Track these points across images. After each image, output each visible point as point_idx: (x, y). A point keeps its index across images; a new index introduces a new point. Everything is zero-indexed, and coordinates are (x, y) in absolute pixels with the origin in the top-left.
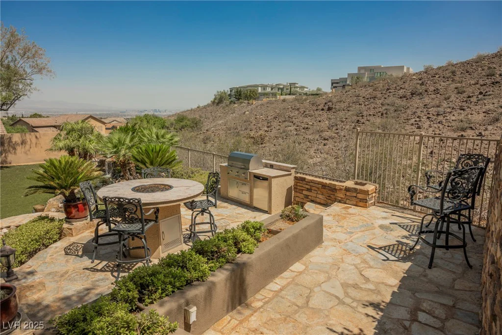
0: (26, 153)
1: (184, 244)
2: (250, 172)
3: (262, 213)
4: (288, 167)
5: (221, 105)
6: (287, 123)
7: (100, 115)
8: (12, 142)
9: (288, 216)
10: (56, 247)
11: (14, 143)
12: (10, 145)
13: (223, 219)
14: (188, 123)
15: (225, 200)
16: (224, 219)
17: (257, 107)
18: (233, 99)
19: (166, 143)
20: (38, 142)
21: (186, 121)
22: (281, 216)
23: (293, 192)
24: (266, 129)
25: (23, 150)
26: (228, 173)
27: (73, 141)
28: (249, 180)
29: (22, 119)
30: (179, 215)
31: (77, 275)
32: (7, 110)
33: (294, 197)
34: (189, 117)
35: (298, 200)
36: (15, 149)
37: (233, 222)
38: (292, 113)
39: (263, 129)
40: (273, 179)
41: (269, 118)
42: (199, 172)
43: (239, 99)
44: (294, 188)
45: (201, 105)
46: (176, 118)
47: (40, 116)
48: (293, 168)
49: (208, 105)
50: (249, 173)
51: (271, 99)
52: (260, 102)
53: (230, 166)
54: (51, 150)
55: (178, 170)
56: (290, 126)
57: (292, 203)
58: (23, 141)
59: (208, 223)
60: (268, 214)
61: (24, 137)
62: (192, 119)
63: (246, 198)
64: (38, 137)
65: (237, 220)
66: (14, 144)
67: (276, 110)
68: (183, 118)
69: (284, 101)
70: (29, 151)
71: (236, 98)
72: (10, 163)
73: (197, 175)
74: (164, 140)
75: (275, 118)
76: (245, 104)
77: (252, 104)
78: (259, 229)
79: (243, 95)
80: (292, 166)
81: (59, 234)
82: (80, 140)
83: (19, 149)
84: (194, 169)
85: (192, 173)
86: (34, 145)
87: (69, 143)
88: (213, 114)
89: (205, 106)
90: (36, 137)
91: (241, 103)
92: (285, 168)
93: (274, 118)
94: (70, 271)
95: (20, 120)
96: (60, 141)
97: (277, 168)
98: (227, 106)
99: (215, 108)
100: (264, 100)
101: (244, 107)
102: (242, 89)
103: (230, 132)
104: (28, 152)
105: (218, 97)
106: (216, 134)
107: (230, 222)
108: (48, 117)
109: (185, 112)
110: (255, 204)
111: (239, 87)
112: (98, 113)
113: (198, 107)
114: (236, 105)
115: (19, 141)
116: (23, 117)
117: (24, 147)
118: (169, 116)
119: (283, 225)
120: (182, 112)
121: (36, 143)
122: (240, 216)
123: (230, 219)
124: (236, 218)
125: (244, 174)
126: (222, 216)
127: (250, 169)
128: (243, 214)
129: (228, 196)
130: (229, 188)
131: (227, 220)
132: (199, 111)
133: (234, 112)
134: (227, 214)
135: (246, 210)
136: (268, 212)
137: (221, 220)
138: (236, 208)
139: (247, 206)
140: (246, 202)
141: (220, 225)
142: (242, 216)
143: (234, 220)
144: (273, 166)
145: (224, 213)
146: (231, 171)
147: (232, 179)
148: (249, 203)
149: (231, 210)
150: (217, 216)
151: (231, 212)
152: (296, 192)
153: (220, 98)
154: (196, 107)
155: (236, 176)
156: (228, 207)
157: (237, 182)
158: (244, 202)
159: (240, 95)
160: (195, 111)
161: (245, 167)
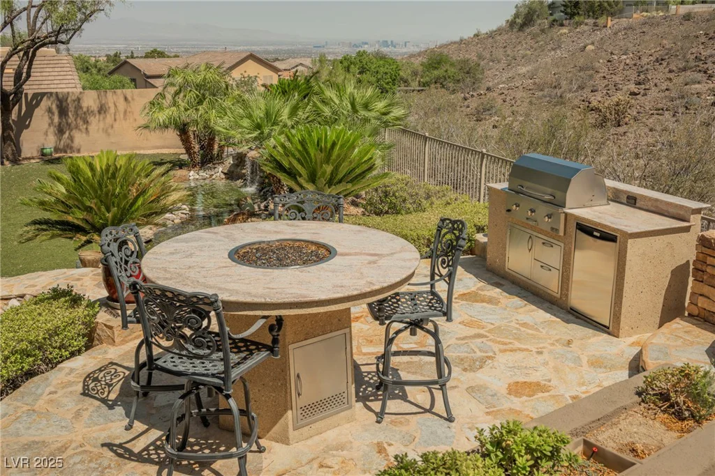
0: (106, 131)
1: (360, 405)
2: (566, 214)
3: (591, 331)
4: (682, 207)
5: (528, 30)
6: (689, 75)
7: (275, 52)
8: (81, 108)
9: (664, 397)
10: (72, 370)
11: (85, 109)
12: (77, 115)
13: (479, 336)
14: (452, 70)
15: (496, 279)
16: (483, 336)
17: (616, 34)
18: (558, 15)
19: (373, 121)
20: (129, 109)
21: (448, 67)
22: (639, 394)
23: (691, 279)
24: (633, 87)
25: (101, 125)
26: (509, 211)
27: (186, 110)
28: (561, 233)
29: (129, 60)
30: (347, 330)
31: (82, 462)
32: (67, 42)
33: (693, 294)
34: (455, 58)
35: (705, 306)
36: (86, 122)
37: (505, 351)
38: (706, 48)
39: (625, 88)
40: (630, 241)
41: (645, 60)
42: (444, 195)
43: (572, 16)
44: (696, 269)
45: (485, 30)
46: (425, 60)
47: (161, 55)
48: (698, 211)
49: (500, 31)
50: (563, 217)
51: (654, 14)
52: (624, 22)
53: (515, 191)
54: (146, 127)
55: (395, 188)
56: (699, 83)
57: (683, 308)
58: (101, 107)
59: (429, 354)
60: (609, 334)
61: (104, 98)
62: (459, 62)
63: (551, 282)
64: (130, 99)
65: (517, 345)
66: (85, 113)
67: (665, 42)
68: (441, 60)
69: (687, 17)
70: (112, 127)
71: (566, 14)
72: (79, 151)
73: (437, 202)
74: (367, 114)
75: (660, 61)
76: (586, 28)
77: (605, 26)
78: (552, 457)
79: (583, 7)
80: (695, 205)
81: (84, 336)
82: (200, 107)
83: (94, 122)
84: (433, 187)
85: (428, 197)
86: (122, 116)
87: (176, 114)
88: (509, 52)
89: (492, 32)
90: (126, 99)
91: (578, 24)
92: (672, 210)
93: (657, 60)
94: (74, 445)
95: (126, 62)
96: (161, 109)
97: (649, 205)
98: (543, 31)
99: (513, 36)
100: (635, 16)
101: (582, 33)
103: (540, 94)
104: (110, 131)
105: (524, 11)
106: (508, 99)
107: (496, 347)
108: (176, 56)
109: (446, 46)
110: (577, 299)
112: (271, 48)
113: (476, 35)
114: (565, 30)
115: (95, 107)
116: (132, 57)
117: (104, 118)
118: (412, 56)
119: (643, 430)
120: (440, 47)
121: (125, 112)
122: (528, 334)
123: (498, 339)
124: (515, 339)
125: (550, 218)
126: (478, 328)
127: (567, 206)
128: (536, 326)
129: (504, 269)
130: (507, 250)
131: (490, 340)
132: (477, 43)
133: (559, 47)
134: (492, 324)
135: (548, 315)
136: (608, 328)
137: (473, 341)
138: (521, 307)
139: (552, 304)
140: (549, 292)
141: (469, 355)
142: (532, 335)
143: (510, 343)
144: (635, 199)
145: (487, 319)
146: (516, 204)
147: (518, 227)
148: (558, 296)
149: (505, 309)
150: (465, 325)
151: (504, 318)
152: (702, 282)
153: (529, 13)
154: (472, 36)
155: (527, 219)
156: (499, 302)
157: (530, 237)
158: (544, 291)
159: (576, 4)
160: (468, 43)
161: (554, 198)
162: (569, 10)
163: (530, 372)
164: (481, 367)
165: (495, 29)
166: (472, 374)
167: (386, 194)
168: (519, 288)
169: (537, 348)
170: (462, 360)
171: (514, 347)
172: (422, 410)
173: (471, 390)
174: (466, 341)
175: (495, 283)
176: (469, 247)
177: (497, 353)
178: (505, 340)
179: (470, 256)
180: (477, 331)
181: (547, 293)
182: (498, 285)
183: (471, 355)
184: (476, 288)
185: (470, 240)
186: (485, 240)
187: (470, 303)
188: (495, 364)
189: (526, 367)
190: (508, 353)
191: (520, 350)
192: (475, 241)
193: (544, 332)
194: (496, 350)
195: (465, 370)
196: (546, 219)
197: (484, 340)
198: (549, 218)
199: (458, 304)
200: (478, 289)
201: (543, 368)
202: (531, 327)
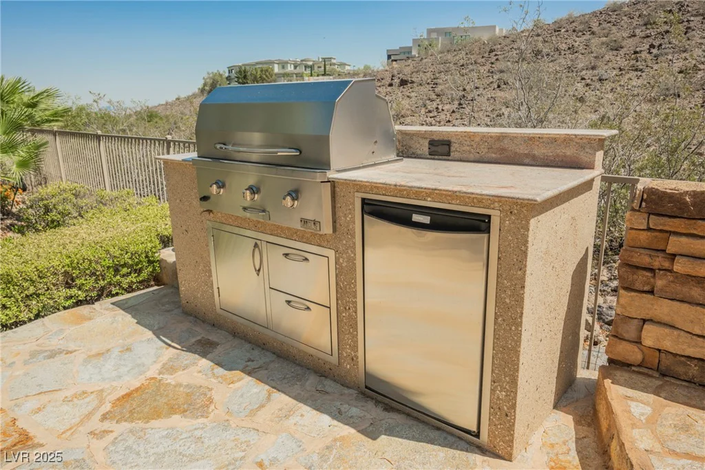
2: (333, 184)
4: (569, 139)
15: (201, 333)
18: (234, 84)
26: (206, 198)
28: (327, 229)
34: (162, 114)
35: (666, 345)
42: (124, 201)
45: (183, 95)
49: (194, 96)
53: (212, 157)
71: (239, 83)
79: (250, 77)
89: (188, 97)
92: (542, 151)
97: (483, 150)
102: (248, 68)
105: (209, 81)
111: (243, 65)
113: (178, 99)
125: (298, 198)
127: (332, 166)
129: (214, 309)
130: (214, 274)
132: (179, 105)
136: (477, 435)
138: (262, 406)
144: (448, 144)
146: (216, 183)
147: (228, 228)
148: (334, 360)
149: (227, 425)
152: (651, 292)
153: (213, 82)
154: (174, 99)
155: (245, 209)
156: (211, 400)
157: (256, 244)
159: (245, 77)
160: (172, 104)
161: (301, 152)
162: (240, 81)
165: (190, 94)
167: (47, 210)
168: (247, 346)
175: (198, 343)
176: (152, 272)
179: (156, 288)
182: (204, 348)
184: (159, 366)
185: (150, 262)
186: (176, 256)
187: (139, 423)
192: (160, 261)
196: (288, 201)
198: (293, 199)
200: (163, 369)
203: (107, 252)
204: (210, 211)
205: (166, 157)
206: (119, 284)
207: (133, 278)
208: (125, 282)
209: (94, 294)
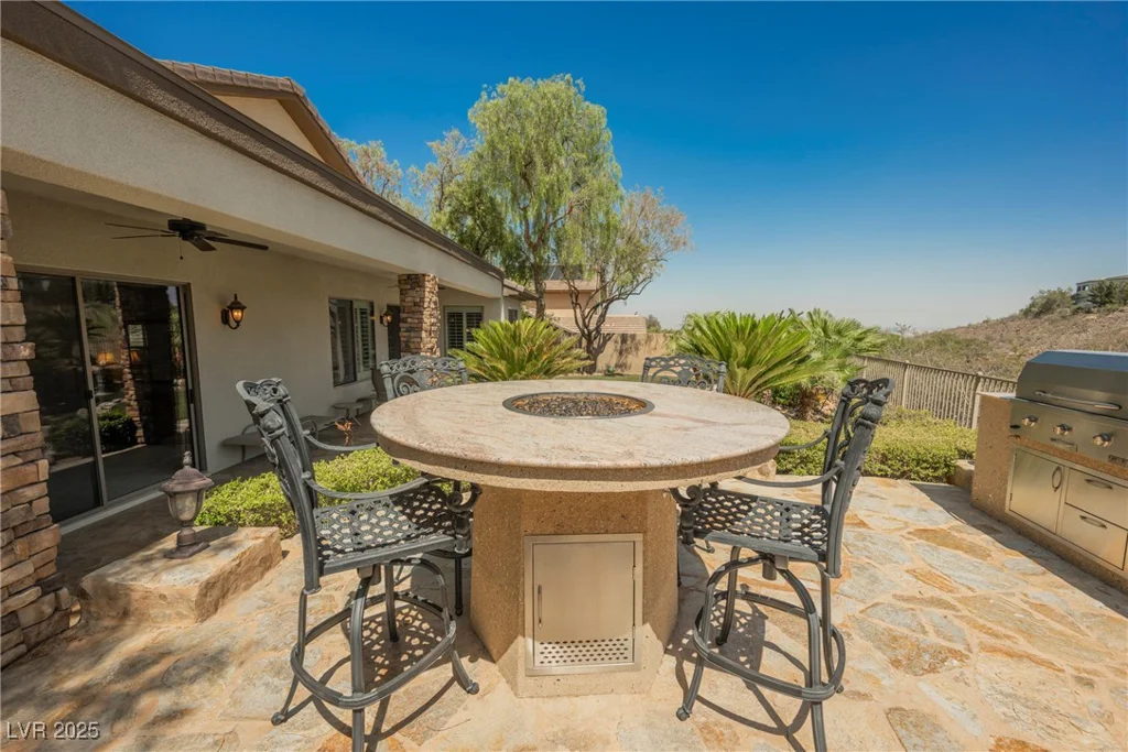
5: (1045, 317)
13: (940, 603)
15: (987, 522)
16: (948, 606)
18: (1084, 304)
26: (1016, 427)
34: (961, 338)
37: (994, 650)
43: (1102, 304)
49: (1012, 318)
53: (1027, 399)
63: (1106, 548)
65: (1023, 645)
71: (1095, 302)
79: (1117, 295)
88: (1022, 335)
91: (1111, 311)
98: (1064, 317)
99: (1028, 322)
102: (1116, 283)
105: (1041, 302)
107: (975, 638)
111: (1108, 280)
114: (1091, 317)
122: (1051, 630)
123: (981, 621)
124: (1020, 631)
125: (1109, 440)
126: (941, 588)
128: (1071, 619)
129: (1003, 509)
130: (1010, 483)
131: (962, 617)
133: (1085, 331)
134: (969, 588)
135: (1098, 604)
137: (927, 609)
138: (1033, 575)
139: (1108, 584)
140: (1099, 561)
141: (910, 634)
142: (1061, 633)
143: (1008, 637)
145: (961, 577)
146: (1029, 418)
147: (1034, 452)
148: (1124, 574)
149: (1001, 570)
150: (916, 577)
151: (997, 585)
153: (1047, 303)
154: (982, 322)
155: (1053, 440)
156: (989, 555)
157: (1058, 469)
158: (1087, 559)
159: (1109, 294)
160: (976, 328)
161: (1120, 407)
162: (1098, 299)
163: (1060, 725)
164: (933, 670)
165: (1006, 316)
166: (909, 678)
168: (1030, 543)
169: (1077, 669)
170: (895, 639)
171: (1016, 648)
172: (774, 725)
173: (897, 716)
174: (912, 606)
175: (984, 526)
176: (947, 473)
177: (976, 649)
178: (996, 628)
179: (946, 484)
180: (937, 593)
181: (1093, 562)
182: (988, 530)
183: (915, 635)
184: (946, 526)
185: (947, 465)
186: (972, 468)
187: (934, 545)
188: (968, 673)
189: (1046, 709)
190: (999, 657)
191: (1030, 657)
192: (956, 467)
193: (1093, 636)
194: (974, 642)
195: (896, 663)
196: (1099, 441)
197: (949, 613)
198: (1104, 440)
199: (912, 542)
200: (952, 528)
201: (1099, 728)
202: (1061, 619)
203: (915, 449)
204: (1017, 436)
205: (985, 393)
206: (918, 473)
207: (930, 472)
208: (923, 473)
209: (898, 474)
